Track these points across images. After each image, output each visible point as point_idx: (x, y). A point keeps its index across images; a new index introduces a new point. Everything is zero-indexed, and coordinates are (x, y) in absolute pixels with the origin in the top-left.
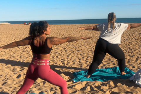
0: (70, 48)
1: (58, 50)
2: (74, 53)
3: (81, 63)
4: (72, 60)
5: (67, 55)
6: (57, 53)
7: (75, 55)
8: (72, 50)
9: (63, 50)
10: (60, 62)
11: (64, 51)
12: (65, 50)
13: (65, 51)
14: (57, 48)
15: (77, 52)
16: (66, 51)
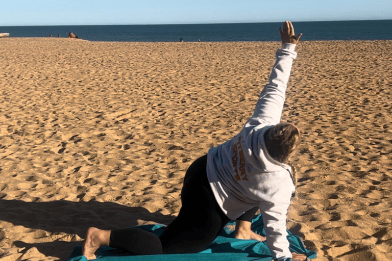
0: (150, 137)
1: (100, 144)
2: (153, 154)
3: (147, 196)
4: (124, 183)
5: (119, 164)
6: (86, 154)
7: (148, 164)
8: (150, 145)
9: (119, 144)
10: (75, 188)
11: (120, 147)
12: (129, 141)
13: (122, 149)
14: (101, 135)
15: (167, 152)
16: (127, 147)
